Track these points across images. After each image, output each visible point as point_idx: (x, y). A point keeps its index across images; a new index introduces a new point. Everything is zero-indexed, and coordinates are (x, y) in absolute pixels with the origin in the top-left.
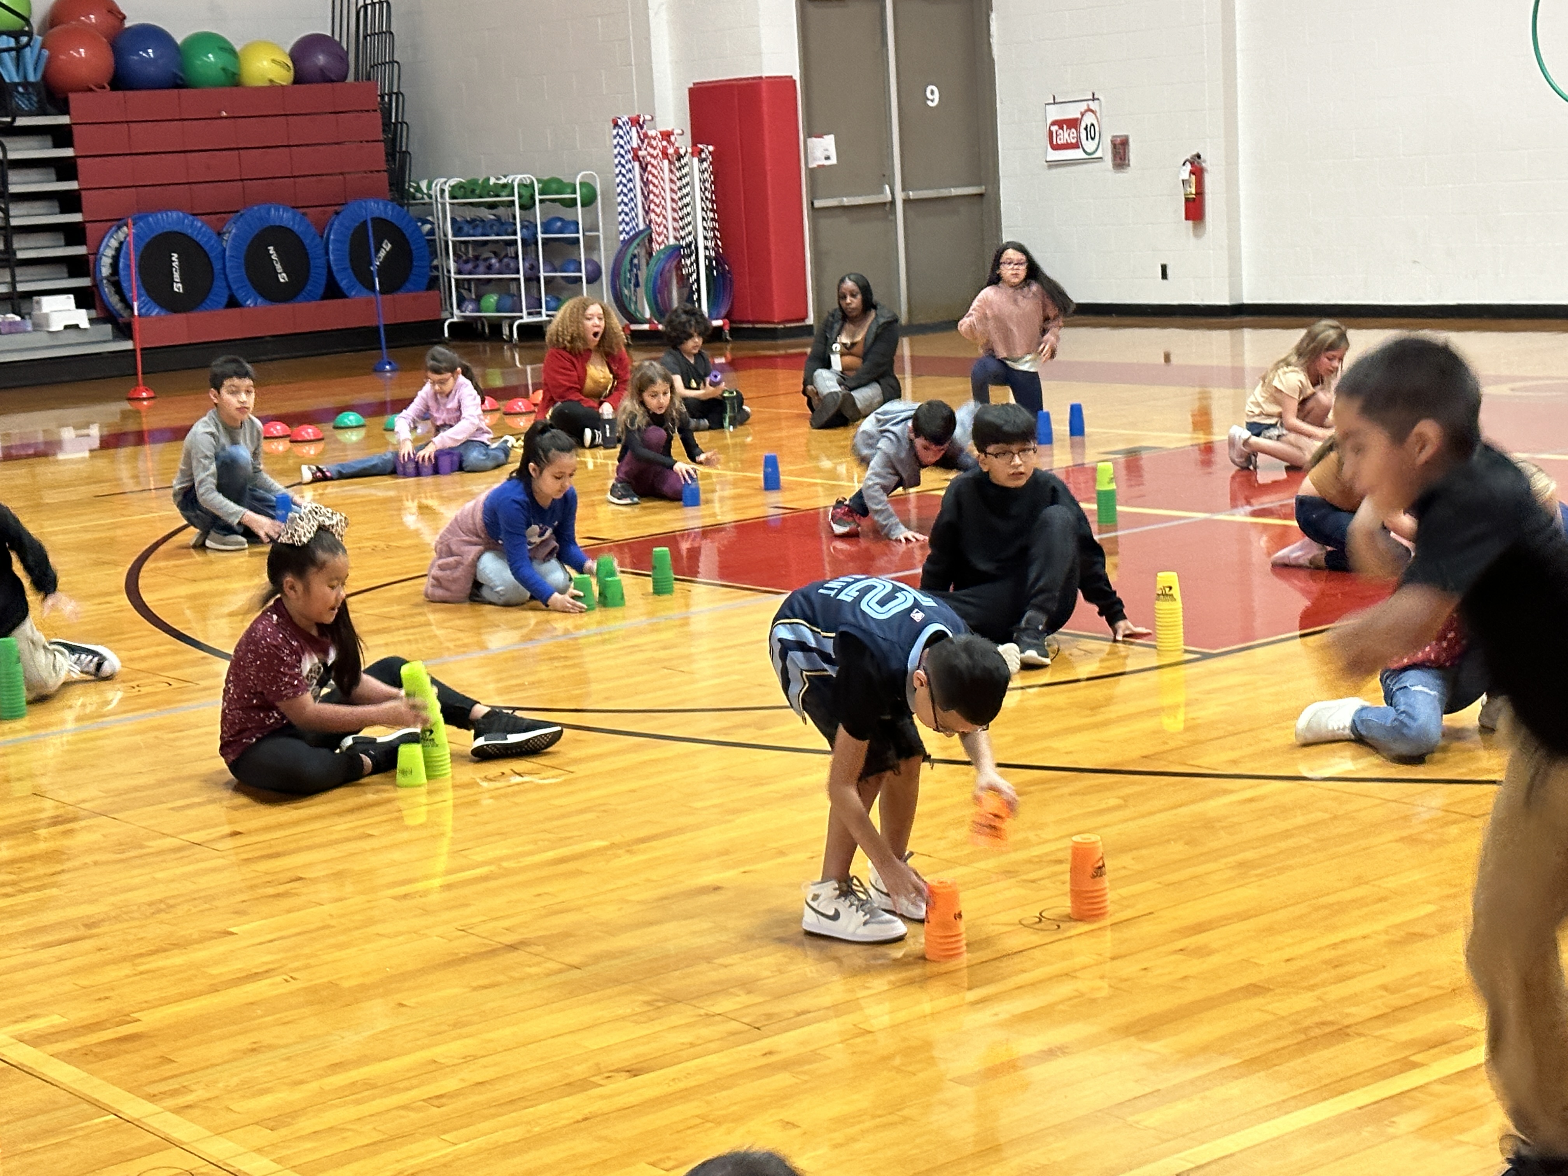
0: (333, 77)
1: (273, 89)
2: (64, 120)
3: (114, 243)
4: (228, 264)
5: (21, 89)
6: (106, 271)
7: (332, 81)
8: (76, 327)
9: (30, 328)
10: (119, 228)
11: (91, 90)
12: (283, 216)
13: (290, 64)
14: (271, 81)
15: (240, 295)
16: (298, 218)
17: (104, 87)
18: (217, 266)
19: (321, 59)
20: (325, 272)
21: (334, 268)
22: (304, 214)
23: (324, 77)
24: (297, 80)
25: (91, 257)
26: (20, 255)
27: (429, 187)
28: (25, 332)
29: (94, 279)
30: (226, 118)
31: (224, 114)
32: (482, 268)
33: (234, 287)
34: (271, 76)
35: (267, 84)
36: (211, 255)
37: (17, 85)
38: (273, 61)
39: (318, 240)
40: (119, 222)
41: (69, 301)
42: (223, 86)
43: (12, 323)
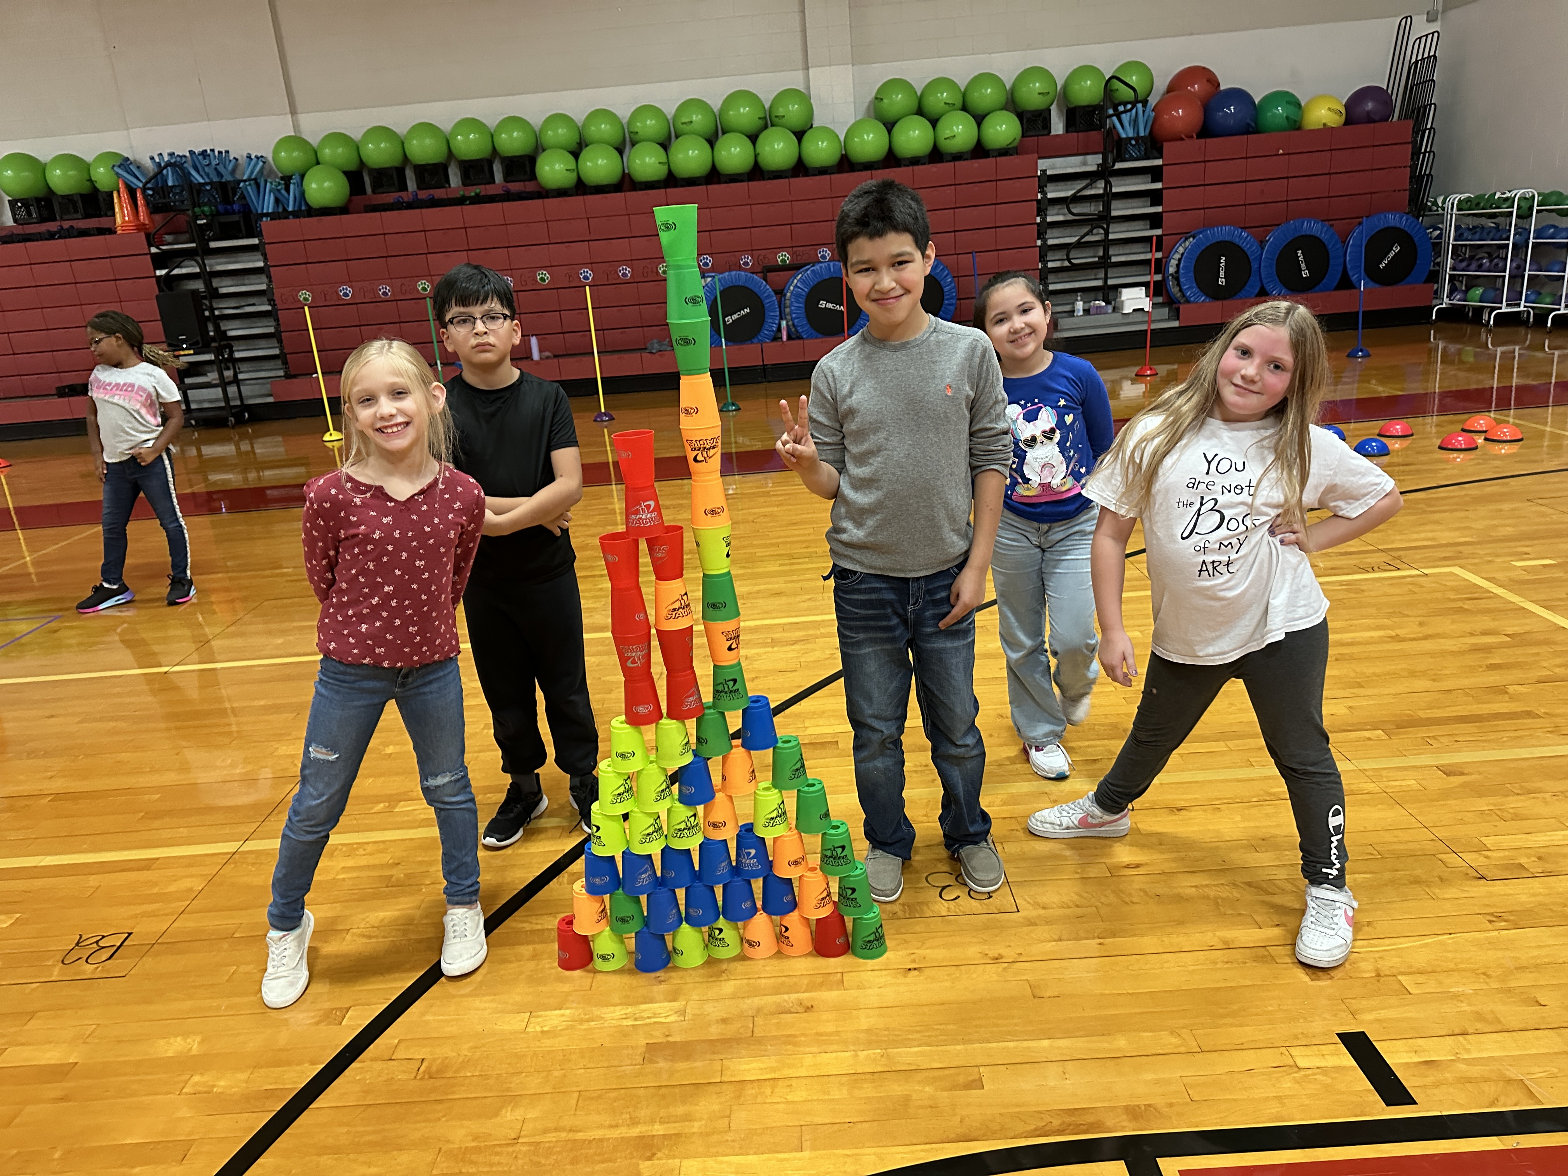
0: (1377, 118)
1: (1327, 130)
2: (1159, 162)
3: (1181, 250)
4: (1263, 264)
5: (1133, 142)
6: (1172, 270)
7: (1375, 121)
8: (1142, 310)
9: (1110, 311)
10: (1186, 239)
11: (1182, 139)
12: (1313, 227)
13: (1344, 111)
14: (1324, 124)
15: (1268, 288)
16: (1325, 229)
17: (1192, 137)
18: (1255, 266)
19: (1370, 106)
20: (1341, 269)
21: (1349, 266)
22: (1332, 225)
23: (1369, 119)
24: (1347, 122)
25: (1164, 260)
26: (1114, 259)
27: (1444, 202)
28: (1107, 313)
29: (1163, 276)
30: (1281, 154)
31: (1281, 151)
32: (1474, 265)
33: (1265, 281)
34: (1324, 121)
35: (1322, 127)
36: (1252, 258)
37: (1131, 138)
38: (1329, 109)
39: (1340, 245)
40: (1186, 235)
41: (1141, 292)
42: (1283, 130)
43: (1100, 307)
